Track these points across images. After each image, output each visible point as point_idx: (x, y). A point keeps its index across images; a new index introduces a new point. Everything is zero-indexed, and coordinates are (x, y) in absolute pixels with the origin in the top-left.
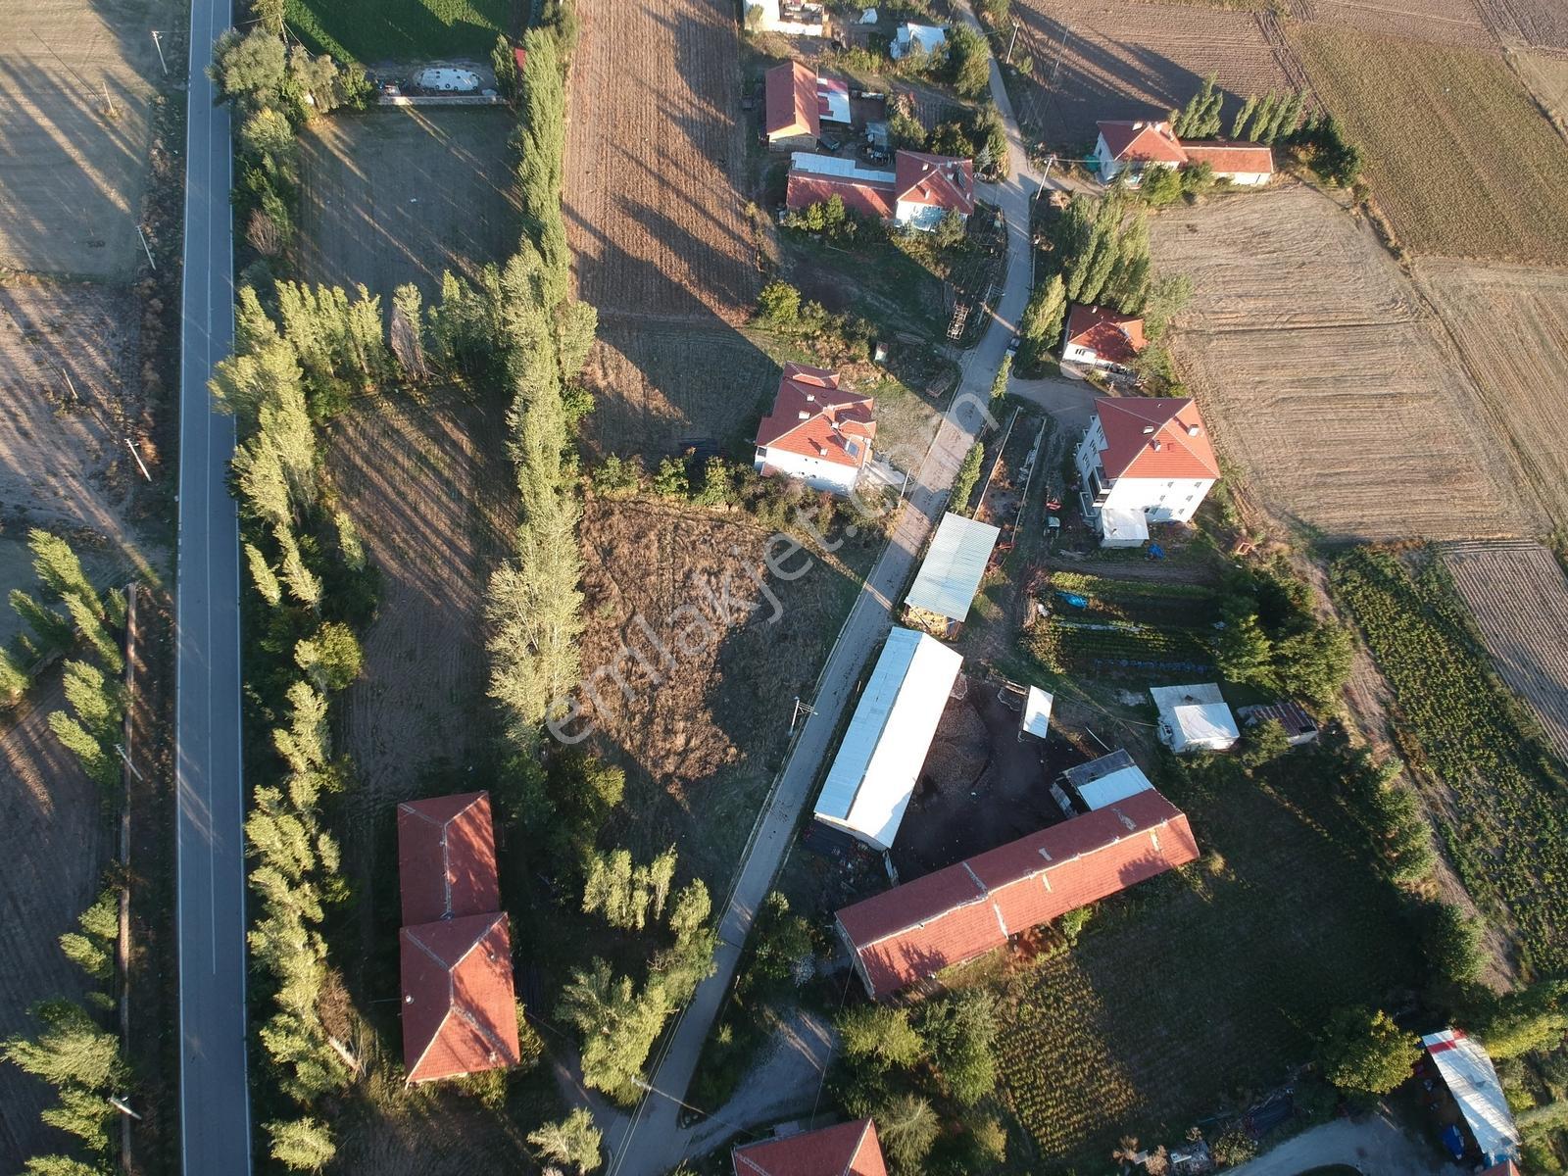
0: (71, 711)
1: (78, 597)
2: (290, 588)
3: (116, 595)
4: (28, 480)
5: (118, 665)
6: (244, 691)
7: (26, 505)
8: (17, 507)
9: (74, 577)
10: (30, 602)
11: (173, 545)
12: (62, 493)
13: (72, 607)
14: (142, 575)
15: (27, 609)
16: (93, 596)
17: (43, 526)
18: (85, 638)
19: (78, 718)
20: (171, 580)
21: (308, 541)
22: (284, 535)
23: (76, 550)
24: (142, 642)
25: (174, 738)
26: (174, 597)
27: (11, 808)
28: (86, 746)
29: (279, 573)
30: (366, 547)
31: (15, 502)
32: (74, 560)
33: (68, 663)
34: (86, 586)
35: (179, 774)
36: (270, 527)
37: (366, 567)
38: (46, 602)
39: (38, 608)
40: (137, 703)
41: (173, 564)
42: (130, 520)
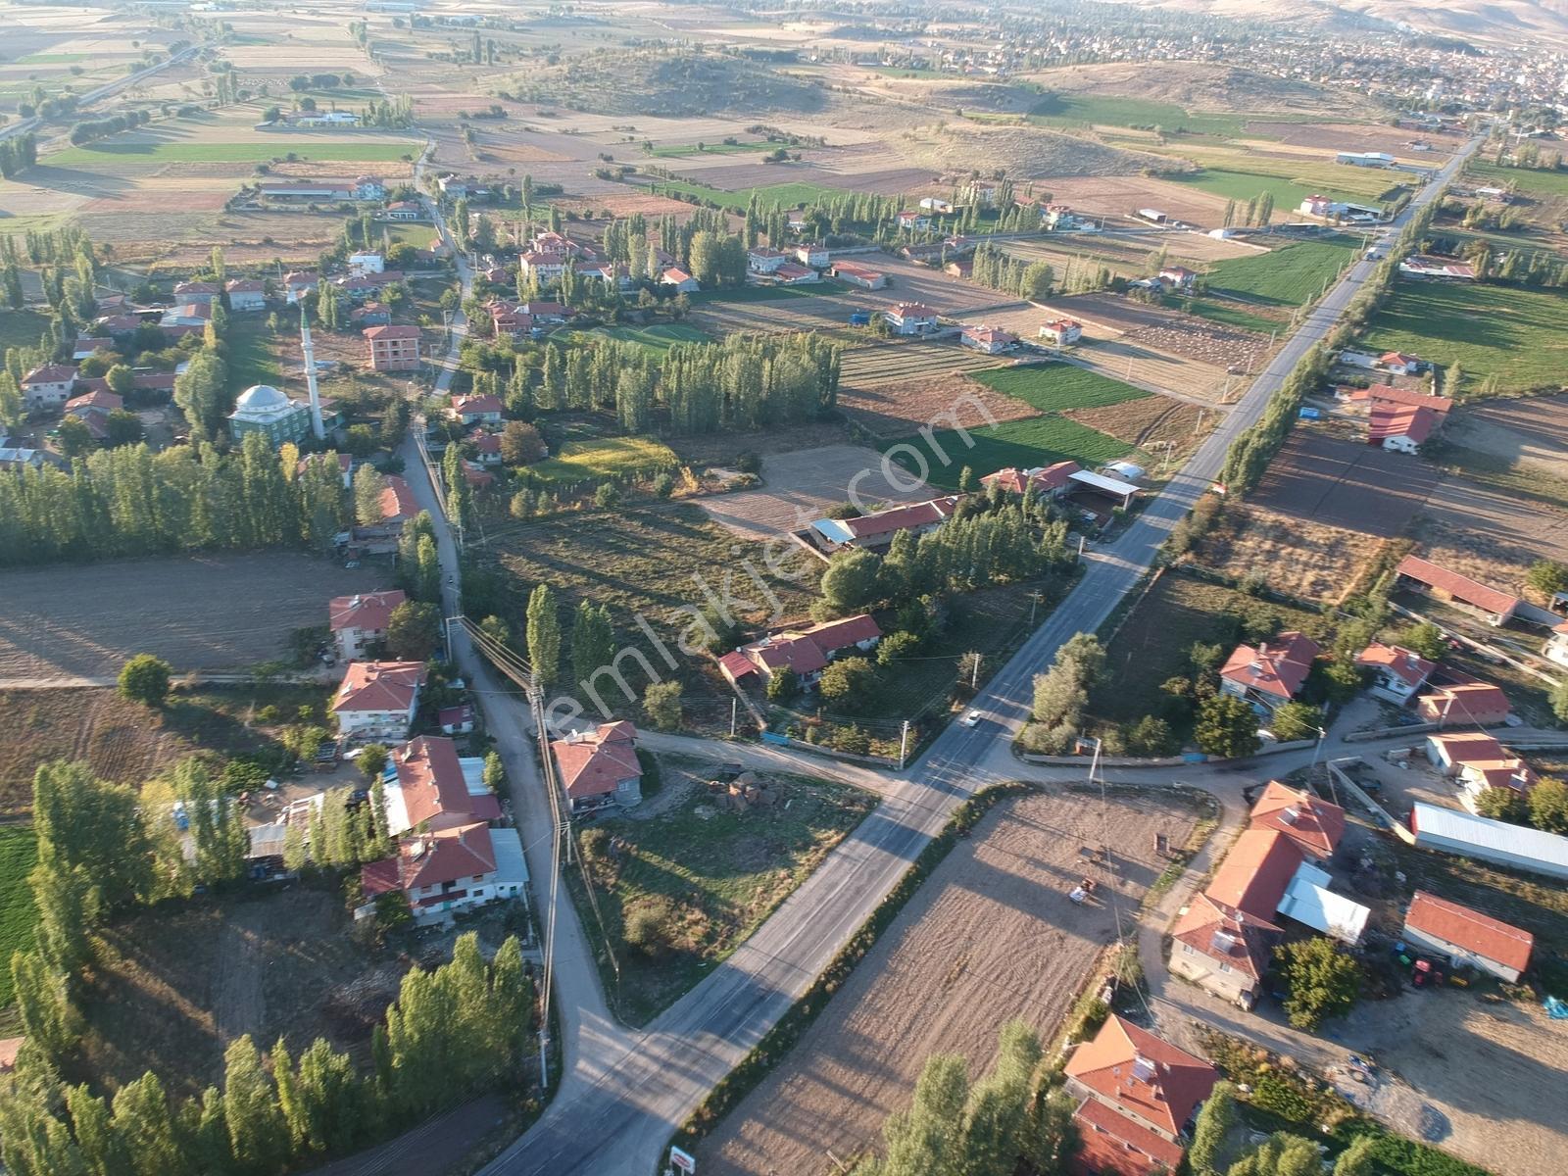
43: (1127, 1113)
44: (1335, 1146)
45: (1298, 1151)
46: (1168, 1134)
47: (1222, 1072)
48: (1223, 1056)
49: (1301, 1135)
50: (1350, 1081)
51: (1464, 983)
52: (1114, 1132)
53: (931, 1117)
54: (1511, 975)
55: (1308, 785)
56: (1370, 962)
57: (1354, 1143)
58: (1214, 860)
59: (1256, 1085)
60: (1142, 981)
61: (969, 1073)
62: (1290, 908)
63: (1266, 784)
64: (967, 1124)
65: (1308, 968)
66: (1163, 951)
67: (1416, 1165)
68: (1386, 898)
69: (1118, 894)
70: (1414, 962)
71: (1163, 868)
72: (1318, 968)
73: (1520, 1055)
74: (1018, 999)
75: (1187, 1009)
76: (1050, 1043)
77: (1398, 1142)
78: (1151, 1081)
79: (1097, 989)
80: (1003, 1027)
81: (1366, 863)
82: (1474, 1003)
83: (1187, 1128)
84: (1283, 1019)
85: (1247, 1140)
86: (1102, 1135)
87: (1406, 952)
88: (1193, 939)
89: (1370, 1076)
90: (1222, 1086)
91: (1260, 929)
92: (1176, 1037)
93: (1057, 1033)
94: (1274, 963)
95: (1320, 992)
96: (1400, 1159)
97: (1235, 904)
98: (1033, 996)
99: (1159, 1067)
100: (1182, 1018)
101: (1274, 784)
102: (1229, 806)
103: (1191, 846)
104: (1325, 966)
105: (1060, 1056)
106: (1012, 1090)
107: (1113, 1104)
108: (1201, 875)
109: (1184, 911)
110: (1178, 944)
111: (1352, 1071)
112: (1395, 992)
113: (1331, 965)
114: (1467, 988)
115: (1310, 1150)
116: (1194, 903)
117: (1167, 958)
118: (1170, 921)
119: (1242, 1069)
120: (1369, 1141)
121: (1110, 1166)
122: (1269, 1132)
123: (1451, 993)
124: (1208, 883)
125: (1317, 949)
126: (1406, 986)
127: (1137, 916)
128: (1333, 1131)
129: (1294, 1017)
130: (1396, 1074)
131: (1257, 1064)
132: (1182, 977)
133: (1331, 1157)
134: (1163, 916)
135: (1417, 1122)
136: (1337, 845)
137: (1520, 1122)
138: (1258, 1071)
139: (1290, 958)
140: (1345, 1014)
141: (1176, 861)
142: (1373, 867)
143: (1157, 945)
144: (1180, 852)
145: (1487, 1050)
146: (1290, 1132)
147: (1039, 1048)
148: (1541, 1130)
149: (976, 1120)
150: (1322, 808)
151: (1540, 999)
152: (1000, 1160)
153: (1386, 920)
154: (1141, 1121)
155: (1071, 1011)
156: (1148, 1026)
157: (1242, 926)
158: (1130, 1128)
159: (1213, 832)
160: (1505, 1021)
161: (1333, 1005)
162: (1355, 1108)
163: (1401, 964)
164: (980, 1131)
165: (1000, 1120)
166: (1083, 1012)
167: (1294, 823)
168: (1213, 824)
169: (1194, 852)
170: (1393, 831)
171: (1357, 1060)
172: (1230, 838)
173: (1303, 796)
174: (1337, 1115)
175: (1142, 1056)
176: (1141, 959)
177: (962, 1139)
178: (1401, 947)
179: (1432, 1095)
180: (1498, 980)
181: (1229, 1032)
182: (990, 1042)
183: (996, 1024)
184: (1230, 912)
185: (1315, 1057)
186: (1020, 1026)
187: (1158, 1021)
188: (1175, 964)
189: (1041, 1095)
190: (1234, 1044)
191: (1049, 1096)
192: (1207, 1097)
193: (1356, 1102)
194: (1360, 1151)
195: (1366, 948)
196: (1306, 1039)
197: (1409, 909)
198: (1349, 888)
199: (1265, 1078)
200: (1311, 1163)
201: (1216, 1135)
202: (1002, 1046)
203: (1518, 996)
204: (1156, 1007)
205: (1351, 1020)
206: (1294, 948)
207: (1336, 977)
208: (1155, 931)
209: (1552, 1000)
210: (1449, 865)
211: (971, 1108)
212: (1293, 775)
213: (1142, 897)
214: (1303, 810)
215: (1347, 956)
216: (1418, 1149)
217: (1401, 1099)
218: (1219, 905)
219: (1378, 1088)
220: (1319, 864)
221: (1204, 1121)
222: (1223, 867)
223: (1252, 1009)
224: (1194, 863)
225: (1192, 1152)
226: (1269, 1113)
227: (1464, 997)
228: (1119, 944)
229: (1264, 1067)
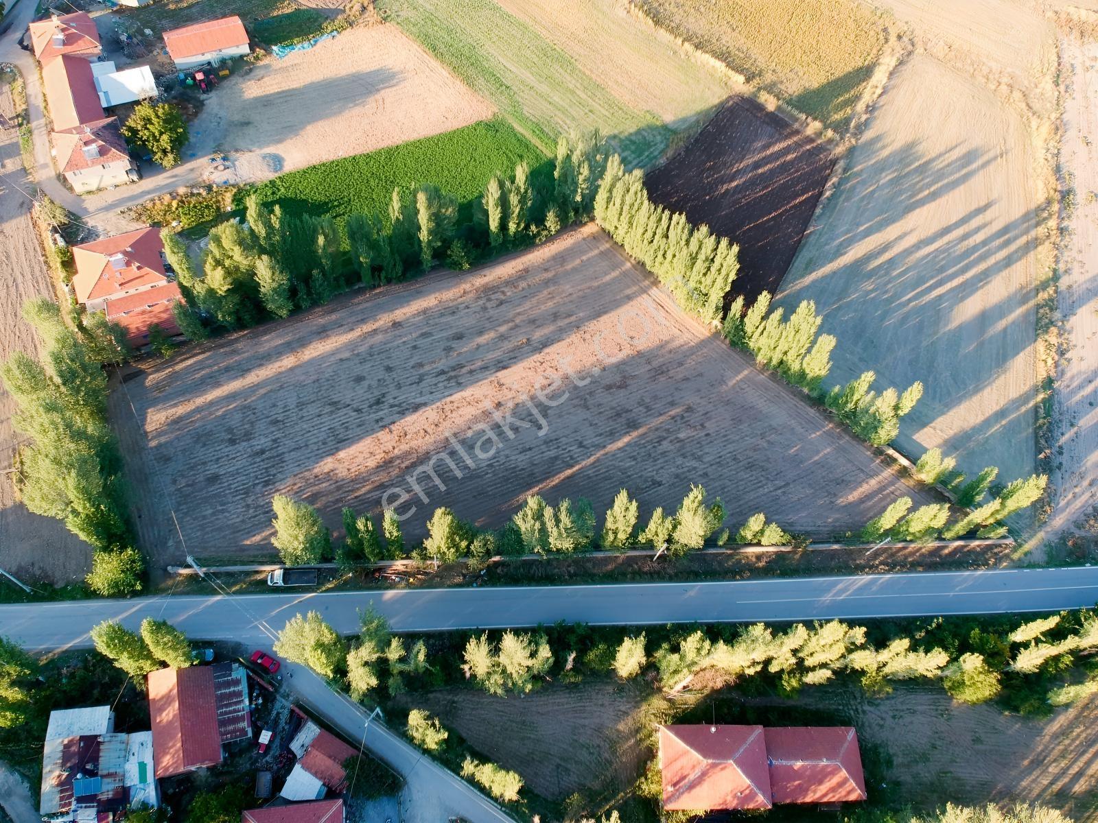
0: (911, 510)
1: (998, 508)
2: (1025, 649)
3: (1002, 531)
4: (1084, 469)
5: (948, 535)
6: (937, 617)
7: (1063, 470)
8: (1061, 464)
9: (1012, 504)
10: (989, 479)
11: (1049, 564)
12: (1077, 490)
13: (990, 505)
14: (1020, 546)
15: (983, 478)
16: (999, 517)
17: (1050, 481)
18: (967, 514)
19: (908, 515)
20: (1019, 565)
21: (1068, 660)
22: (1071, 642)
23: (1034, 504)
24: (966, 550)
25: (897, 573)
26: (1005, 568)
27: (843, 481)
28: (887, 521)
29: (1037, 641)
30: (1067, 706)
31: (1064, 463)
32: (1026, 503)
33: (947, 505)
34: (1005, 512)
35: (871, 577)
36: (1076, 633)
37: (1051, 706)
38: (990, 489)
39: (986, 484)
40: (921, 548)
41: (1031, 566)
42: (1064, 536)
43: (132, 292)
44: (241, 213)
45: (227, 232)
46: (162, 282)
47: (157, 225)
48: (150, 217)
49: (222, 223)
50: (219, 173)
51: (227, 72)
52: (135, 307)
53: (35, 397)
54: (245, 49)
55: (52, 10)
56: (175, 98)
57: (248, 205)
58: (42, 105)
59: (179, 216)
60: (69, 214)
61: (30, 355)
62: (108, 101)
63: (28, 29)
64: (58, 380)
65: (148, 129)
66: (65, 186)
67: (283, 190)
68: (152, 52)
69: (5, 175)
70: (194, 78)
71: (16, 136)
72: (153, 124)
73: (283, 92)
74: (13, 290)
75: (108, 208)
76: (56, 295)
77: (266, 186)
78: (128, 264)
79: (51, 242)
80: (21, 313)
81: (124, 38)
82: (240, 80)
83: (168, 269)
84: (160, 169)
85: (200, 248)
86: (131, 314)
87: (186, 76)
88: (73, 164)
89: (227, 163)
90: (164, 233)
91: (104, 127)
92: (118, 229)
93: (53, 286)
94: (128, 141)
95: (165, 137)
96: (273, 193)
97: (77, 123)
98: (20, 280)
99: (125, 253)
100: (111, 215)
101: (31, 25)
102: (18, 63)
103: (21, 108)
104: (155, 120)
105: (68, 297)
106: (62, 341)
107: (121, 294)
108: (43, 121)
109: (54, 152)
110: (69, 175)
111: (216, 168)
112: (200, 105)
113: (158, 117)
114: (232, 73)
115: (232, 226)
116: (54, 141)
117: (71, 189)
118: (51, 165)
119: (165, 215)
120: (253, 197)
121: (150, 325)
122: (206, 235)
123: (226, 83)
124: (51, 122)
125: (143, 113)
126: (203, 97)
127: (30, 178)
128: (234, 207)
129: (165, 163)
130: (237, 151)
131: (169, 205)
132: (89, 192)
133: (243, 220)
134: (45, 166)
135: (266, 168)
136: (100, 38)
137: (309, 127)
138: (174, 209)
139: (134, 132)
140: (187, 139)
141: (20, 125)
142: (129, 37)
143: (58, 185)
144: (18, 116)
145: (266, 102)
146: (216, 226)
147: (53, 304)
148: (321, 123)
149: (61, 374)
150: (72, 20)
151: (269, 52)
152: (93, 379)
153: (162, 65)
154: (143, 289)
155: (49, 267)
156: (98, 236)
157: (93, 133)
158: (140, 297)
159: (24, 87)
160: (262, 78)
161: (176, 140)
162: (233, 186)
163: (189, 86)
164: (68, 377)
165: (72, 360)
166: (56, 262)
167: (65, 43)
168: (20, 81)
169: (26, 110)
170: (121, 6)
171: (213, 160)
172: (38, 83)
173: (55, 21)
174: (228, 197)
175: (110, 255)
176: (57, 202)
177: (63, 389)
178: (182, 76)
179: (260, 147)
180: (242, 57)
181: (141, 201)
182: (22, 328)
183: (16, 316)
184: (79, 131)
185: (192, 176)
186: (31, 302)
187: (100, 229)
188: (79, 188)
189: (81, 327)
190: (150, 205)
191: (85, 323)
192: (163, 246)
193: (232, 182)
194: (254, 206)
195: (166, 91)
196: (179, 170)
197: (168, 49)
198: (128, 61)
199: (180, 209)
200: (238, 232)
201: (184, 261)
202: (32, 324)
203: (257, 58)
204: (91, 222)
205: (192, 140)
206: (130, 123)
207: (165, 121)
208: (49, 179)
209: (274, 48)
210: (168, 4)
211: (51, 370)
212: (38, 11)
213: (23, 164)
214: (63, 30)
215: (160, 105)
216: (278, 181)
217: (249, 162)
218: (69, 131)
219: (234, 165)
220: (100, 59)
221: (172, 259)
222: (50, 106)
223: (141, 177)
224: (32, 117)
225: (181, 279)
226: (197, 225)
227: (235, 79)
228: (36, 204)
229: (174, 204)
